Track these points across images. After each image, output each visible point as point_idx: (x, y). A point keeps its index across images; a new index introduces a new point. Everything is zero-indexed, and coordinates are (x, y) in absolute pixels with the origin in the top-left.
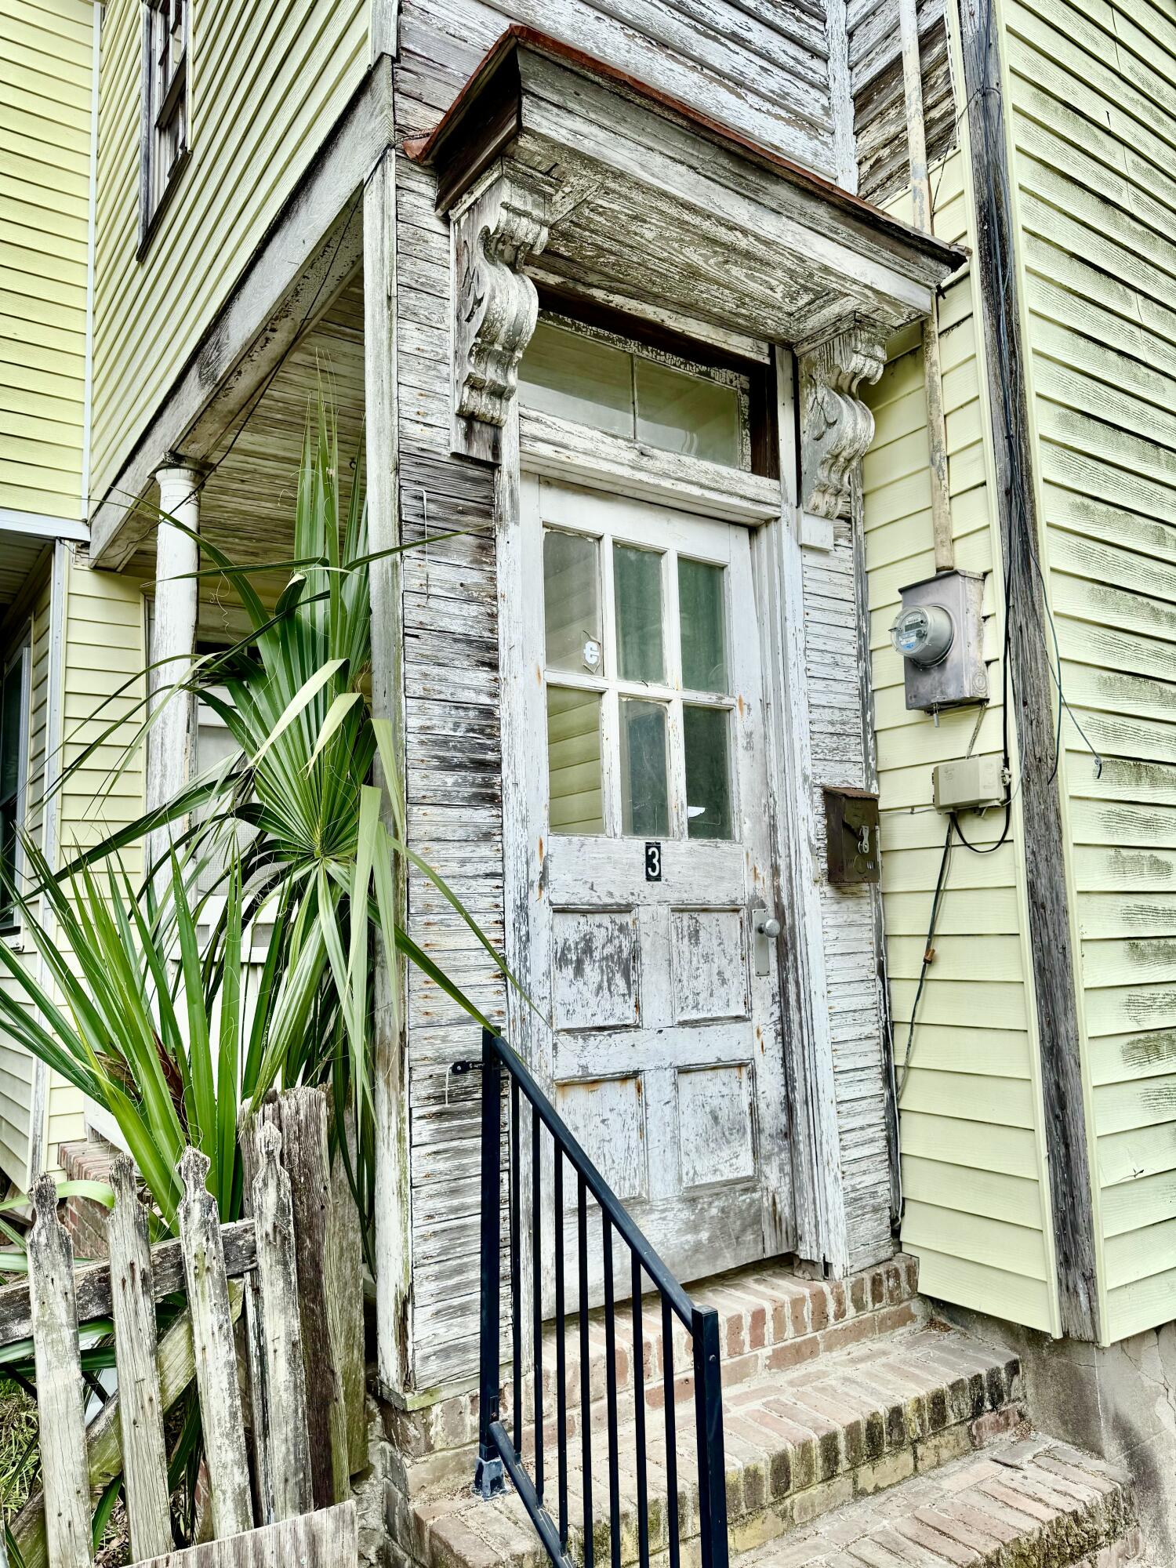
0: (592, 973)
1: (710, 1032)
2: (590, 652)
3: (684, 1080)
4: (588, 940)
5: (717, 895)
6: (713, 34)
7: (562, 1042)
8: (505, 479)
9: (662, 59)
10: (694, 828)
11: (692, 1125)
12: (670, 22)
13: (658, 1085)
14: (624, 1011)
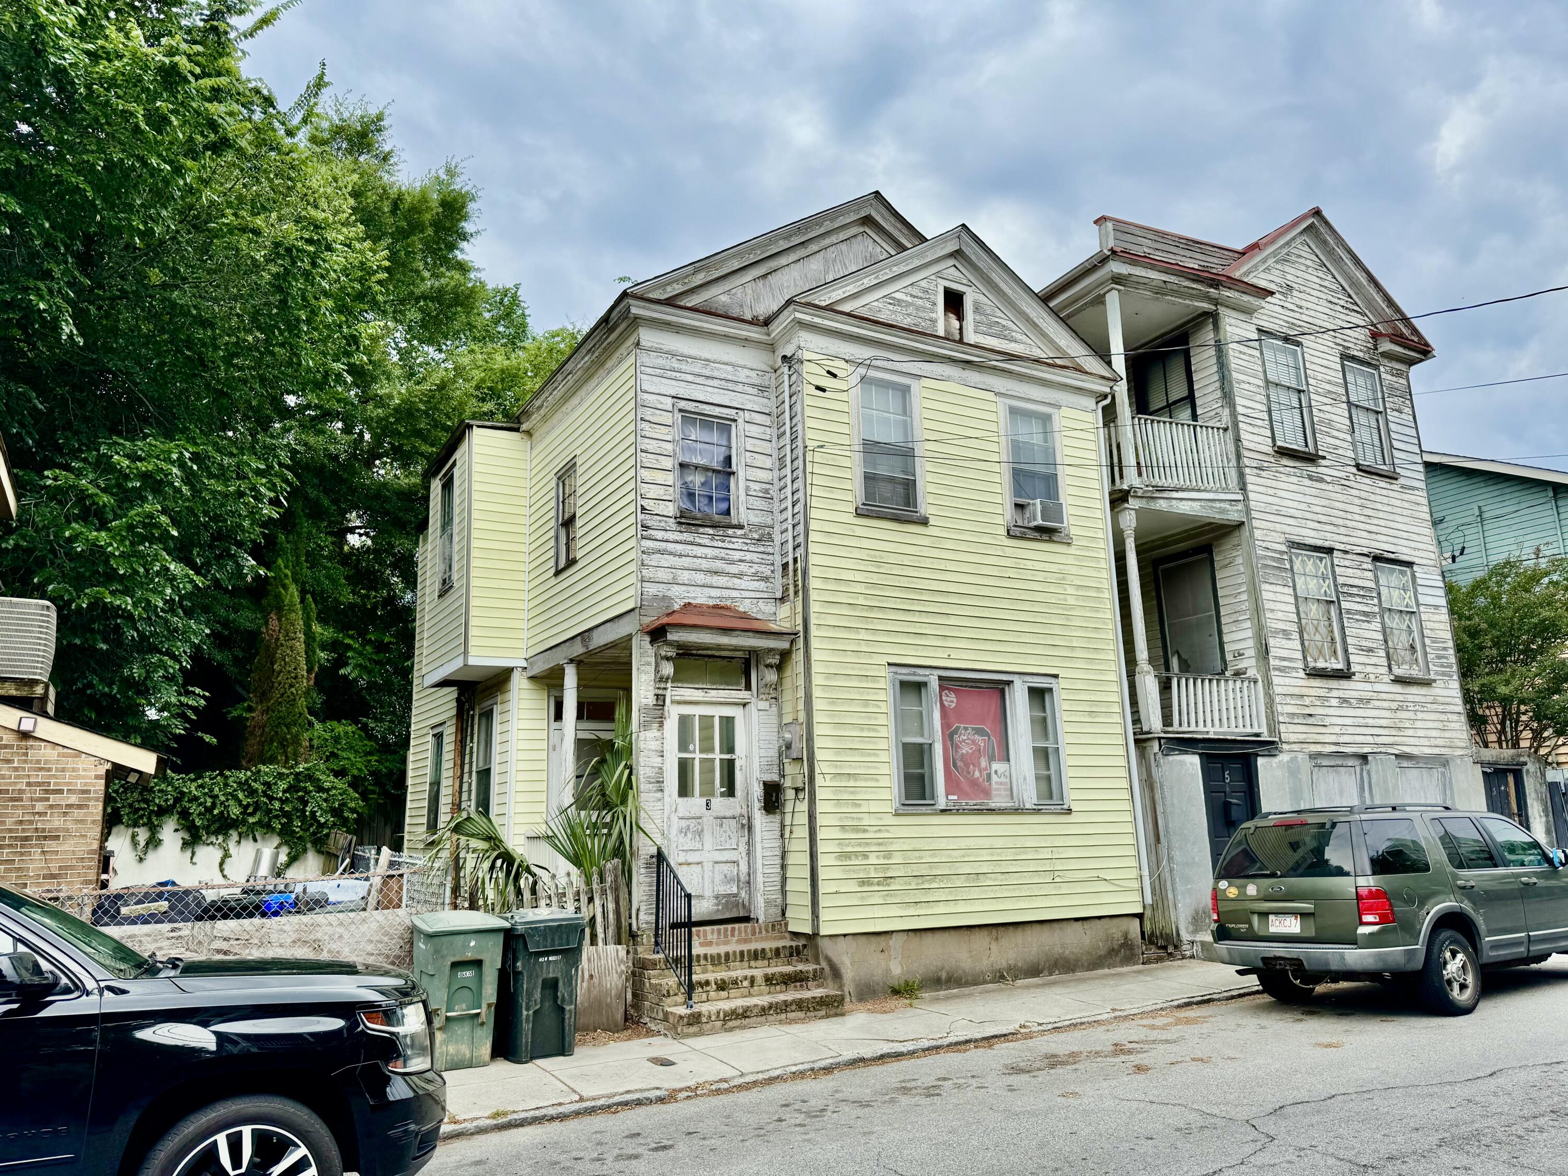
0: (690, 836)
1: (725, 853)
2: (691, 747)
3: (716, 866)
4: (688, 827)
5: (729, 813)
6: (732, 562)
7: (682, 854)
8: (666, 708)
9: (715, 578)
10: (722, 794)
11: (718, 878)
12: (719, 565)
13: (708, 866)
14: (698, 846)
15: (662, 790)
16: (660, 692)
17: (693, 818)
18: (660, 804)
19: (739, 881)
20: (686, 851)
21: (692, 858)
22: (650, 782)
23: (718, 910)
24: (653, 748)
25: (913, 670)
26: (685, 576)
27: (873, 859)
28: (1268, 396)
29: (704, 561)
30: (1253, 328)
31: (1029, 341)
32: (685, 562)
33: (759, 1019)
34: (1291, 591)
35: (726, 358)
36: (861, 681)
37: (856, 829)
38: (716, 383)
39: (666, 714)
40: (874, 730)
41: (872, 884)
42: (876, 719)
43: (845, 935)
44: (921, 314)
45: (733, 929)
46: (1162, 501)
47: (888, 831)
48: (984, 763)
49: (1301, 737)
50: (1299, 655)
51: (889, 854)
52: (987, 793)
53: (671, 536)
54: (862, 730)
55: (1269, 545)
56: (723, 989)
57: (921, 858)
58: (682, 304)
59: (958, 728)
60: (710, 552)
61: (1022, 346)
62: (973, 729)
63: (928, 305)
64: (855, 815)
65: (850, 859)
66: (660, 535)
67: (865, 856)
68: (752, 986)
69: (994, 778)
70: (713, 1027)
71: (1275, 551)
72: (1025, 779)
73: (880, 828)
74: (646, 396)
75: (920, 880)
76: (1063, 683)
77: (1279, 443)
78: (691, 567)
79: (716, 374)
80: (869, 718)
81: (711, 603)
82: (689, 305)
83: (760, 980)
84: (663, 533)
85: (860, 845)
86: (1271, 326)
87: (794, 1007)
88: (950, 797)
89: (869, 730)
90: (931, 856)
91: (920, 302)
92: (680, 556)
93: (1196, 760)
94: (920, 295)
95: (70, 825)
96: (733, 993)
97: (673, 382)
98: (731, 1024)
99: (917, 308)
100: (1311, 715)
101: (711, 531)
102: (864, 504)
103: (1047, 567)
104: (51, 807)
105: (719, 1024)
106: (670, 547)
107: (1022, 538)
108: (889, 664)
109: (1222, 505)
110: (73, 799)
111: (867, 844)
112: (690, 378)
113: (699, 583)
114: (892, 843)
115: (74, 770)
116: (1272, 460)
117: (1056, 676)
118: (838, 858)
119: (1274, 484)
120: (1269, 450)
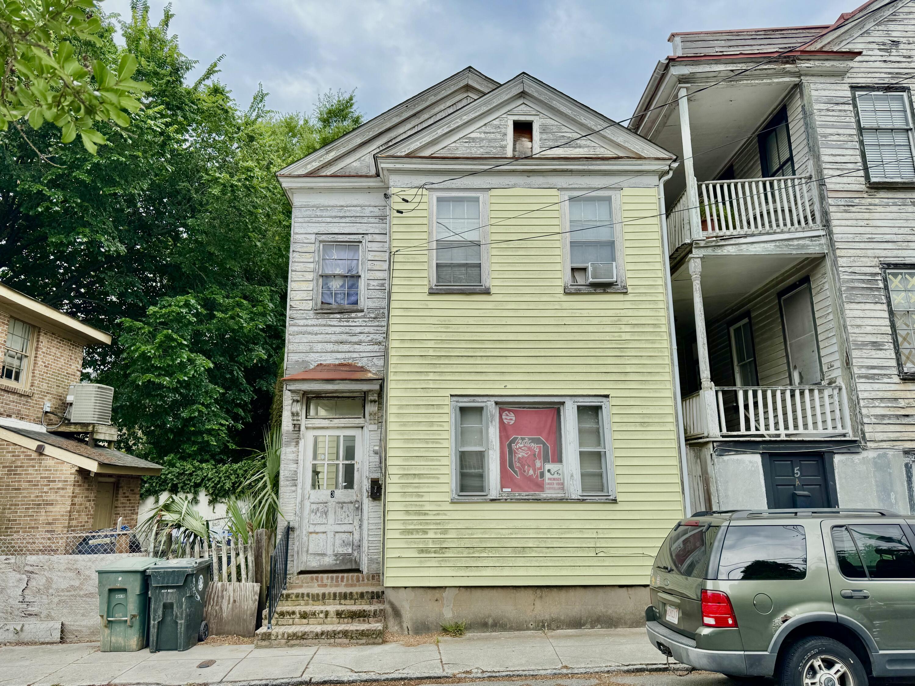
0: (318, 514)
1: (343, 526)
2: (322, 457)
3: (337, 534)
4: (318, 508)
5: (347, 500)
6: (355, 335)
7: (311, 526)
8: (301, 432)
9: (341, 346)
10: (346, 487)
11: (338, 542)
12: (344, 337)
13: (330, 535)
14: (324, 521)
15: (296, 485)
16: (295, 422)
17: (321, 503)
18: (294, 494)
19: (353, 545)
20: (315, 524)
21: (319, 529)
22: (288, 481)
23: (336, 564)
24: (291, 458)
25: (472, 398)
26: (319, 347)
27: (431, 535)
28: (861, 143)
29: (334, 336)
30: (847, 87)
31: (593, 144)
32: (320, 338)
33: (314, 641)
34: (885, 307)
35: (355, 203)
36: (427, 409)
37: (418, 513)
38: (347, 220)
39: (301, 436)
40: (437, 443)
41: (430, 552)
42: (440, 435)
43: (406, 588)
44: (492, 144)
45: (343, 577)
46: (730, 248)
47: (445, 515)
48: (538, 464)
49: (893, 436)
50: (894, 363)
51: (445, 531)
52: (540, 487)
53: (310, 322)
54: (427, 443)
55: (857, 270)
56: (305, 618)
57: (472, 534)
58: (324, 174)
59: (516, 439)
60: (338, 330)
61: (586, 149)
62: (529, 439)
63: (499, 136)
64: (418, 503)
65: (412, 534)
66: (301, 322)
67: (425, 532)
68: (326, 617)
69: (547, 475)
70: (279, 644)
71: (865, 274)
72: (572, 476)
73: (438, 512)
74: (297, 236)
75: (471, 550)
76: (613, 402)
77: (873, 180)
78: (323, 340)
79: (348, 214)
80: (433, 434)
81: (337, 362)
82: (329, 174)
83: (332, 614)
84: (305, 321)
85: (421, 524)
86: (869, 81)
87: (341, 635)
88: (504, 490)
89: (433, 443)
90: (482, 533)
91: (492, 136)
92: (316, 334)
93: (757, 459)
94: (494, 130)
95: (58, 498)
96: (312, 621)
97: (317, 225)
98: (292, 642)
99: (490, 141)
100: (907, 416)
101: (338, 316)
102: (436, 286)
103: (603, 313)
104: (51, 489)
105: (283, 641)
106: (309, 329)
107: (578, 293)
108: (451, 396)
109: (801, 242)
110: (60, 485)
111: (427, 524)
112: (329, 220)
113: (329, 350)
114: (449, 523)
115: (61, 470)
116: (865, 195)
117: (607, 396)
118: (401, 533)
119: (866, 216)
120: (863, 187)
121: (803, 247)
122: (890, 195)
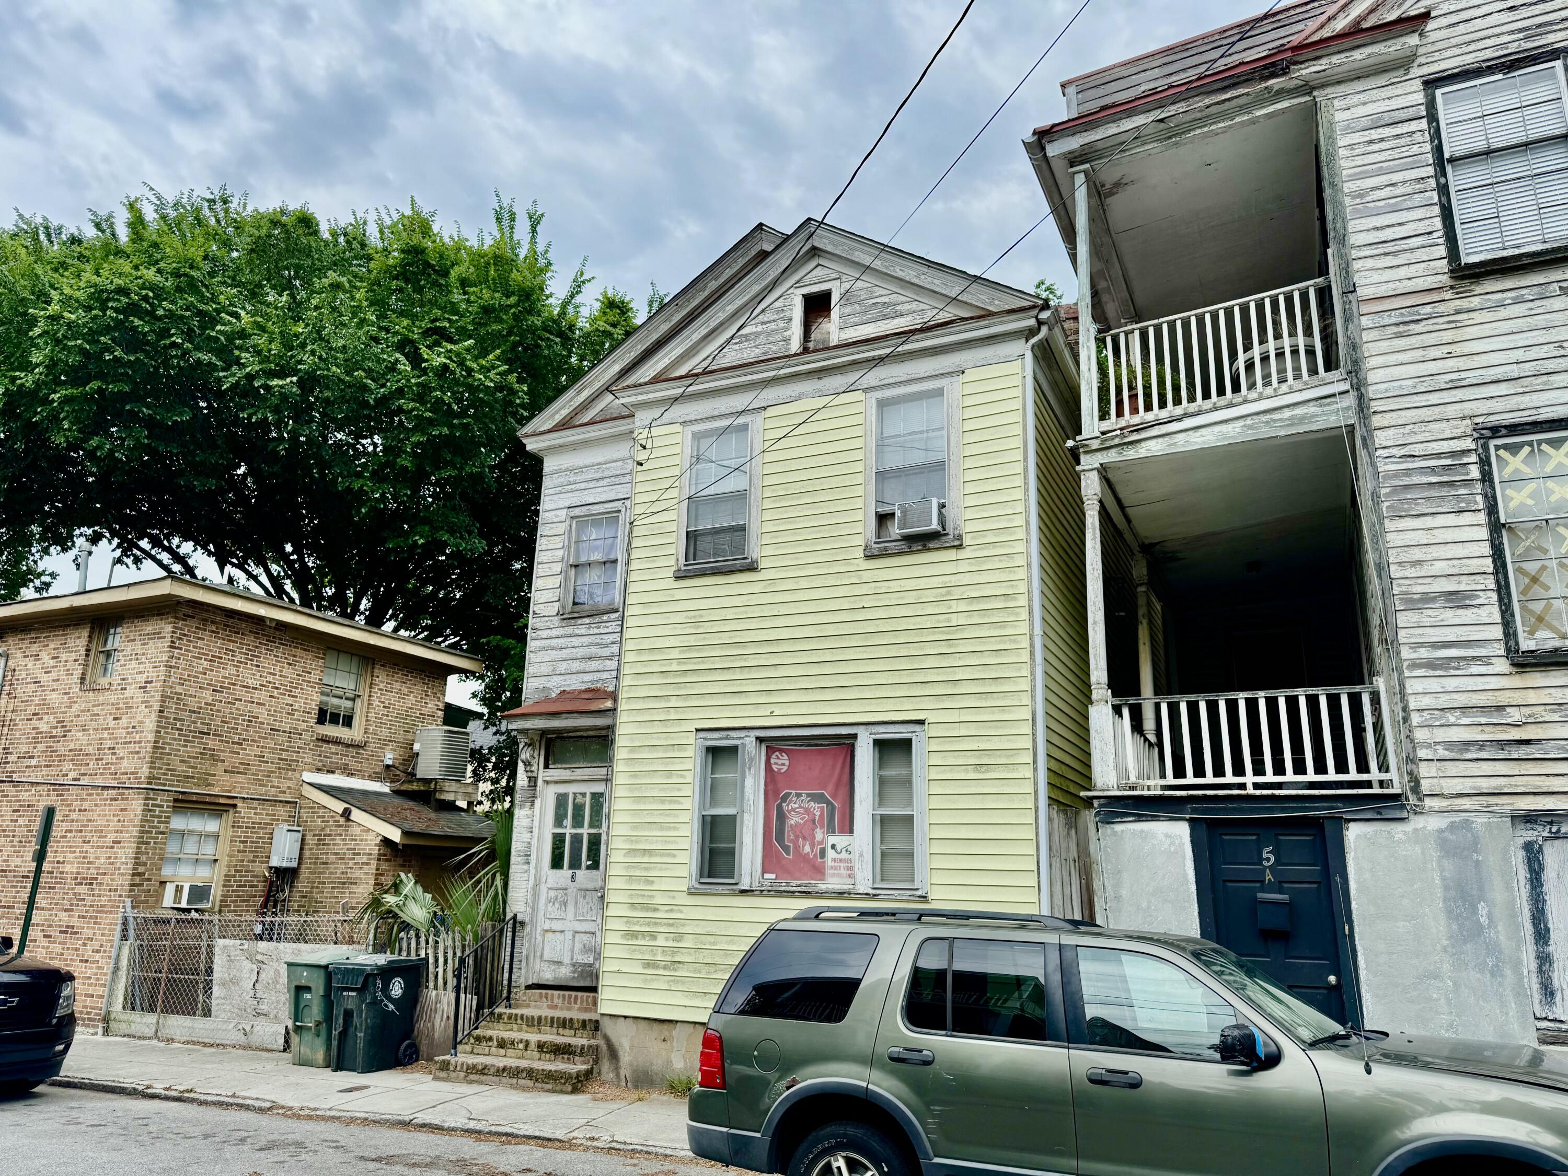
0: (557, 905)
1: (584, 923)
2: (564, 824)
3: (577, 935)
4: (557, 896)
5: (590, 886)
6: (606, 646)
7: (548, 921)
8: (538, 789)
9: (589, 663)
10: (588, 868)
11: (578, 946)
12: (594, 650)
13: (569, 935)
14: (563, 915)
15: (528, 863)
16: (529, 774)
17: (560, 889)
18: (526, 875)
19: (595, 951)
20: (552, 919)
21: (557, 926)
22: (520, 856)
23: (574, 977)
24: (525, 824)
25: (725, 733)
26: (563, 667)
27: (661, 941)
28: (1443, 190)
29: (581, 650)
31: (922, 306)
32: (564, 654)
34: (1482, 517)
35: (616, 456)
36: (666, 751)
37: (646, 907)
38: (605, 482)
39: (537, 793)
40: (675, 802)
41: (658, 967)
42: (679, 790)
43: (625, 1017)
45: (576, 997)
46: (1151, 443)
47: (681, 912)
48: (819, 835)
50: (1497, 632)
51: (680, 936)
52: (819, 871)
53: (554, 633)
54: (663, 802)
55: (1417, 450)
57: (715, 943)
58: (580, 422)
59: (788, 794)
60: (586, 640)
62: (808, 795)
64: (646, 893)
65: (637, 938)
66: (544, 634)
67: (653, 936)
69: (831, 854)
71: (1439, 455)
72: (861, 855)
73: (672, 907)
74: (547, 514)
75: (712, 969)
76: (934, 731)
77: (1466, 259)
78: (568, 657)
79: (606, 473)
80: (671, 789)
81: (583, 687)
82: (585, 421)
84: (548, 631)
85: (648, 924)
88: (767, 876)
89: (670, 802)
90: (728, 943)
91: (772, 326)
92: (561, 649)
93: (1180, 831)
95: (362, 876)
97: (570, 495)
99: (769, 334)
101: (587, 621)
102: (685, 565)
103: (922, 583)
104: (355, 864)
106: (554, 642)
107: (884, 554)
108: (697, 730)
109: (1299, 411)
110: (364, 859)
111: (656, 924)
112: (583, 486)
113: (574, 671)
114: (684, 925)
115: (366, 840)
116: (1448, 295)
117: (921, 722)
118: (623, 937)
119: (1448, 336)
120: (1445, 279)
121: (1302, 419)
122: (1509, 283)
